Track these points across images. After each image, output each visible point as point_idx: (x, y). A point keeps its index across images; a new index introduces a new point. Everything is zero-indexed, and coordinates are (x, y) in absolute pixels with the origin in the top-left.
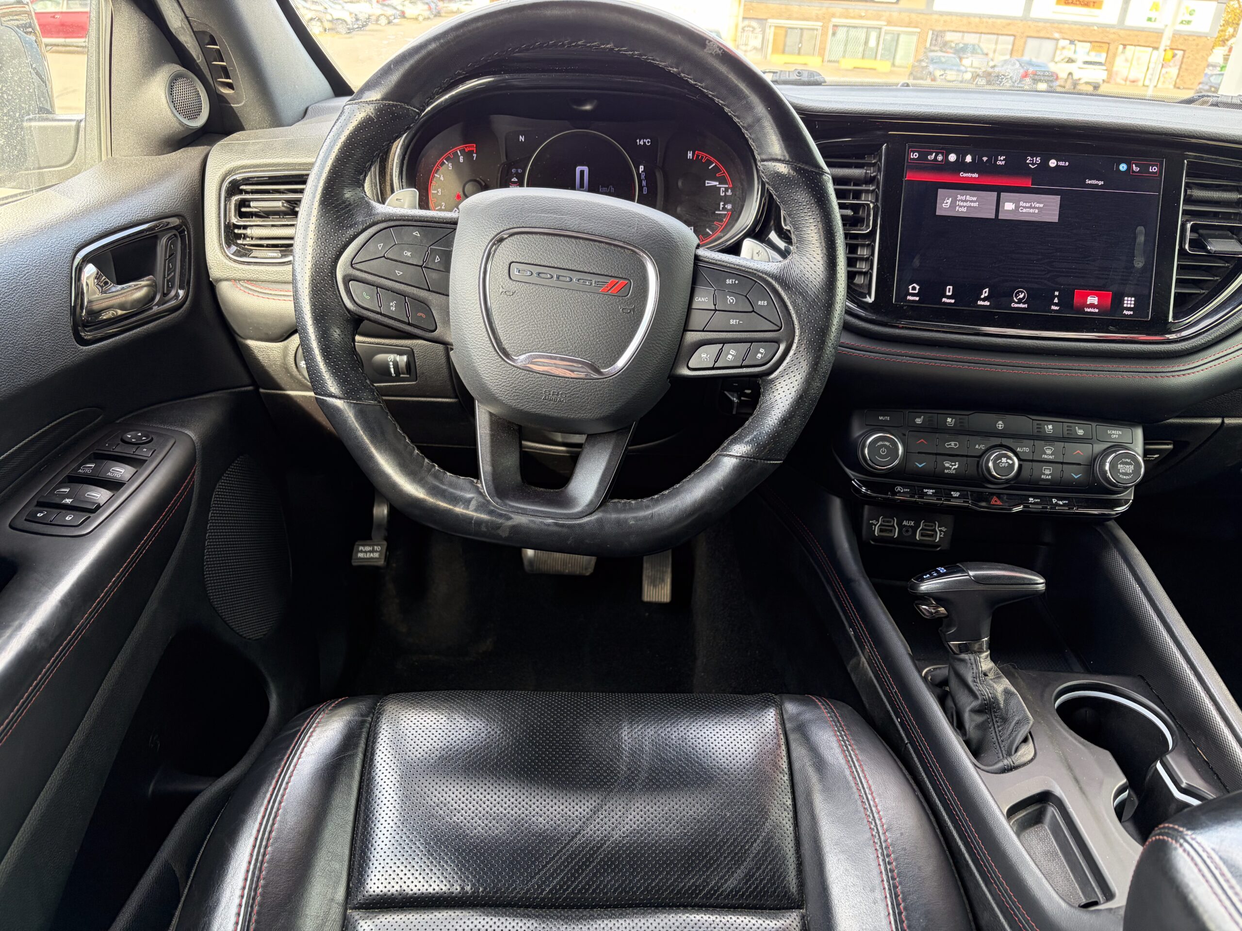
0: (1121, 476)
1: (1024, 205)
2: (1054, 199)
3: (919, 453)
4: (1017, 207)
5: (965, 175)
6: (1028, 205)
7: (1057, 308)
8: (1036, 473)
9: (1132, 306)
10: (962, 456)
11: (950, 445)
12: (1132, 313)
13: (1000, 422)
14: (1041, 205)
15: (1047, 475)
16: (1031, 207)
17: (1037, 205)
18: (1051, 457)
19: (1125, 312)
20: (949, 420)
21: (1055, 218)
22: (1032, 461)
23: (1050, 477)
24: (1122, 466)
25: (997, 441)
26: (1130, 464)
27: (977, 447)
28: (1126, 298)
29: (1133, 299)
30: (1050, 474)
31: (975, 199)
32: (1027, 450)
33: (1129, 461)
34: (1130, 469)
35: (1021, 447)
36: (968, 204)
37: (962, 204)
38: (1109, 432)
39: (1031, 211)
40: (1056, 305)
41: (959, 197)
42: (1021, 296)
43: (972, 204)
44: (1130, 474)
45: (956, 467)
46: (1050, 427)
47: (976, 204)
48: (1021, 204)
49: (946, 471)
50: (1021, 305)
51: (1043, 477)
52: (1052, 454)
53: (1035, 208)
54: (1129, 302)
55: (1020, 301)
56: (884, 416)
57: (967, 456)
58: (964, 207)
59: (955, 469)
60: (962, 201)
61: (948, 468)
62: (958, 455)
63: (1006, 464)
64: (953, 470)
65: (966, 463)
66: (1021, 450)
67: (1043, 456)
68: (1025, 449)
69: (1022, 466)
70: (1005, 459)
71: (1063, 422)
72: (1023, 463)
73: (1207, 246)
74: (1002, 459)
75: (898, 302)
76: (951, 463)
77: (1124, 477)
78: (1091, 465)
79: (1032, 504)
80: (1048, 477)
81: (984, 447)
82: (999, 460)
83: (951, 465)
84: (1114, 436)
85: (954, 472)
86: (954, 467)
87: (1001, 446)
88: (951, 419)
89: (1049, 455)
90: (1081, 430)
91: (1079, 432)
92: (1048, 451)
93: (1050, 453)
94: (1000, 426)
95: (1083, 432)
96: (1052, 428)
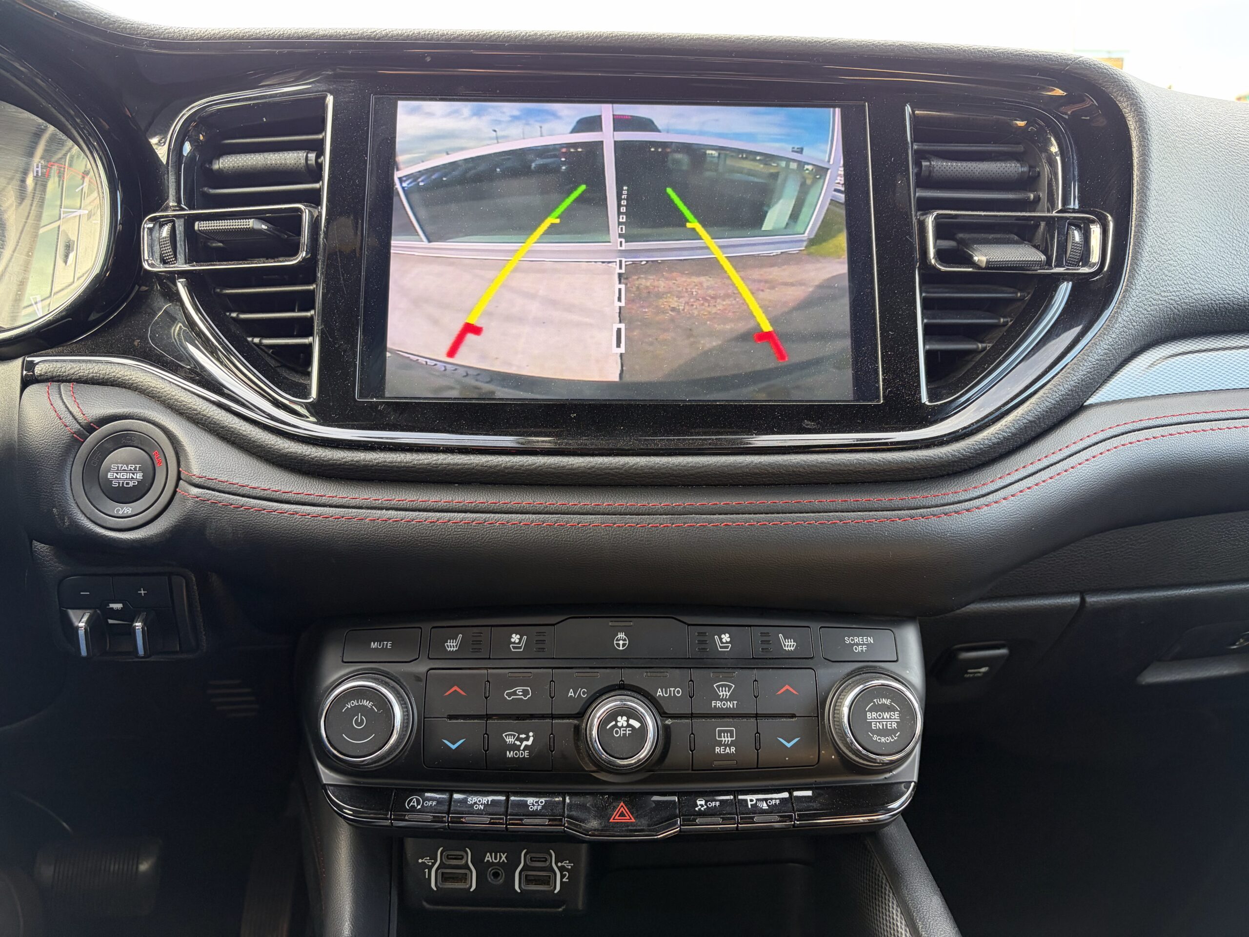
0: (875, 738)
3: (451, 717)
8: (701, 744)
10: (543, 717)
11: (514, 693)
13: (621, 635)
15: (726, 746)
18: (730, 705)
20: (515, 638)
22: (692, 716)
23: (733, 749)
24: (874, 715)
25: (614, 677)
26: (889, 709)
27: (571, 693)
30: (733, 744)
32: (677, 691)
33: (887, 702)
34: (891, 720)
35: (665, 687)
38: (848, 640)
44: (893, 732)
45: (529, 743)
46: (726, 638)
49: (510, 754)
51: (717, 750)
52: (730, 699)
56: (380, 641)
57: (553, 717)
59: (526, 747)
61: (516, 748)
62: (532, 716)
63: (629, 730)
64: (524, 750)
65: (551, 733)
66: (661, 694)
67: (713, 704)
68: (674, 691)
69: (667, 729)
70: (625, 718)
71: (750, 626)
72: (669, 722)
73: (971, 257)
74: (619, 718)
75: (366, 397)
76: (517, 735)
77: (883, 740)
78: (818, 717)
79: (701, 814)
80: (728, 750)
81: (583, 693)
82: (614, 723)
83: (518, 739)
84: (859, 648)
85: (526, 754)
86: (525, 743)
87: (622, 688)
88: (518, 636)
89: (726, 700)
90: (789, 640)
91: (787, 644)
92: (722, 692)
93: (726, 695)
94: (621, 642)
95: (794, 645)
96: (728, 640)
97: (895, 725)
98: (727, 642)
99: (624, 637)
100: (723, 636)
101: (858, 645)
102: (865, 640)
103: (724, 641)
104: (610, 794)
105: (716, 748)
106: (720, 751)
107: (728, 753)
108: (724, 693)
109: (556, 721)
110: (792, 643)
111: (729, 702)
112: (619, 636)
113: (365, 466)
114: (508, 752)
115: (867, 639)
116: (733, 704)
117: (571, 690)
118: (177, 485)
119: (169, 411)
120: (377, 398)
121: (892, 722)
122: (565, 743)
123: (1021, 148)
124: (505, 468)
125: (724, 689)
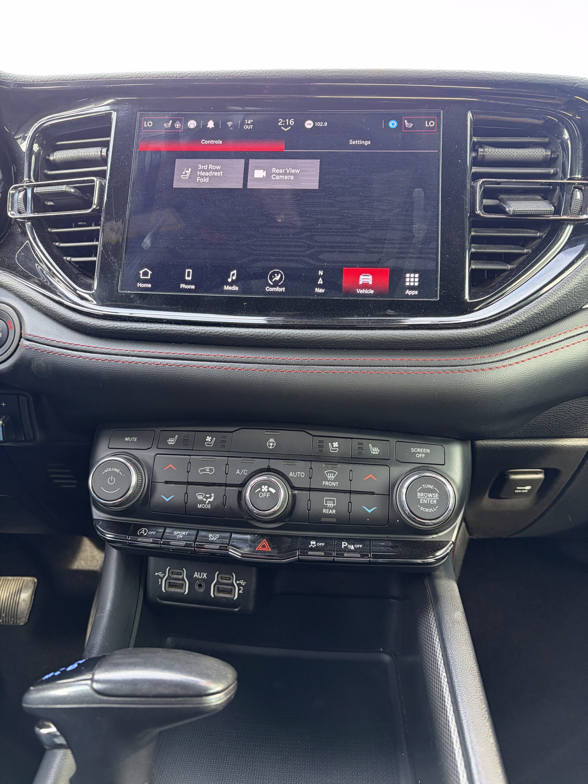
0: (422, 508)
1: (277, 171)
2: (312, 163)
3: (166, 482)
4: (269, 174)
5: (207, 142)
6: (281, 171)
7: (321, 291)
8: (314, 506)
9: (417, 284)
10: (220, 485)
11: (205, 470)
12: (416, 292)
13: (272, 440)
14: (298, 171)
15: (330, 509)
16: (285, 174)
17: (293, 171)
18: (334, 484)
19: (408, 292)
20: (209, 439)
21: (314, 185)
22: (310, 489)
23: (334, 511)
24: (422, 494)
25: (263, 464)
26: (432, 491)
27: (238, 472)
28: (408, 275)
29: (417, 275)
30: (334, 508)
31: (219, 168)
32: (302, 474)
33: (431, 487)
35: (295, 472)
36: (211, 174)
37: (203, 174)
38: (413, 450)
39: (286, 177)
40: (320, 286)
41: (200, 167)
42: (278, 278)
43: (216, 174)
44: (433, 506)
45: (211, 500)
46: (336, 444)
47: (220, 174)
48: (274, 170)
50: (278, 289)
51: (324, 511)
52: (335, 481)
53: (290, 174)
54: (412, 280)
55: (276, 284)
56: (130, 437)
57: (226, 485)
58: (206, 177)
59: (209, 502)
60: (204, 170)
61: (203, 502)
62: (214, 484)
63: (268, 494)
64: (208, 504)
65: (224, 494)
66: (292, 475)
67: (323, 483)
68: (300, 474)
69: (294, 496)
70: (266, 487)
71: (352, 438)
72: (296, 492)
73: (505, 208)
74: (263, 487)
75: (124, 290)
76: (204, 495)
77: (427, 510)
78: (389, 495)
79: (312, 549)
80: (331, 512)
81: (245, 473)
82: (260, 489)
83: (205, 497)
84: (420, 455)
85: (209, 506)
86: (209, 500)
87: (269, 470)
88: (210, 438)
89: (332, 481)
90: (375, 448)
91: (374, 450)
92: (330, 476)
93: (332, 478)
94: (271, 444)
95: (378, 451)
96: (337, 446)
97: (435, 502)
98: (336, 447)
99: (274, 441)
100: (334, 443)
101: (419, 453)
102: (424, 451)
103: (334, 446)
104: (258, 534)
105: (324, 509)
106: (326, 512)
107: (331, 513)
108: (331, 477)
109: (228, 488)
110: (377, 450)
111: (333, 483)
112: (270, 440)
113: (120, 330)
114: (198, 505)
115: (426, 450)
116: (336, 484)
117: (238, 470)
118: (19, 341)
119: (18, 298)
120: (130, 291)
121: (433, 499)
122: (232, 501)
123: (547, 140)
124: (201, 333)
125: (331, 474)
